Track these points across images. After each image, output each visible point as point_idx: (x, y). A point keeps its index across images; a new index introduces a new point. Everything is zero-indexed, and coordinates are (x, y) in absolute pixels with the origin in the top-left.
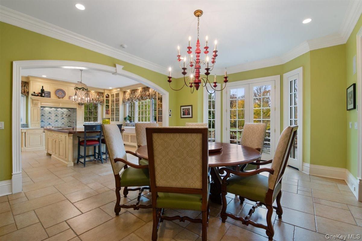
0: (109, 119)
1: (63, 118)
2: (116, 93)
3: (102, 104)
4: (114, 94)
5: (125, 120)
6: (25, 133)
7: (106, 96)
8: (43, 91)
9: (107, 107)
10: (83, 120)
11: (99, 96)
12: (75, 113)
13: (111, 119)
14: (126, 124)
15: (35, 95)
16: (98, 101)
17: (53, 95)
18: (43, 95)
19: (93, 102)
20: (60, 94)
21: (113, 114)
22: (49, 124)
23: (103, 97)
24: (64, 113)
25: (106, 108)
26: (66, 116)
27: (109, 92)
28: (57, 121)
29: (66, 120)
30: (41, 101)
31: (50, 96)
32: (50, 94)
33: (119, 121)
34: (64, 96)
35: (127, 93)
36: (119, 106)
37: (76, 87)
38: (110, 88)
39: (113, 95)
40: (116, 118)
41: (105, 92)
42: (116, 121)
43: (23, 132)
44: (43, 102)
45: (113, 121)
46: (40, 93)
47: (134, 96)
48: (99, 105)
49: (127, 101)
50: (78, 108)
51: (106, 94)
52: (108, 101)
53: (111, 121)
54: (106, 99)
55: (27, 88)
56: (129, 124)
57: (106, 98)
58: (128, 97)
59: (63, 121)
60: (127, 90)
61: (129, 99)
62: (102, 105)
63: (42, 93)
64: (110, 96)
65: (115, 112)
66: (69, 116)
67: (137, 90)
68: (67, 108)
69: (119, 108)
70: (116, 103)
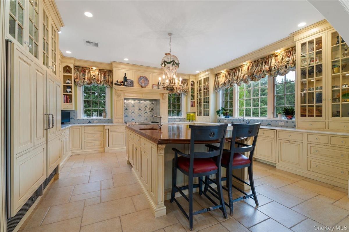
0: (195, 113)
1: (146, 113)
2: (205, 77)
3: (187, 94)
4: (201, 80)
5: (217, 114)
6: (108, 130)
7: (191, 84)
8: (125, 78)
9: (192, 97)
10: (167, 114)
11: (183, 84)
12: (158, 106)
13: (196, 113)
14: (218, 119)
15: (118, 85)
16: (182, 91)
17: (135, 84)
18: (126, 84)
19: (177, 91)
20: (143, 81)
21: (199, 106)
22: (133, 119)
23: (187, 85)
24: (148, 106)
25: (191, 99)
26: (149, 109)
27: (195, 78)
28: (140, 116)
29: (149, 114)
30: (125, 92)
31: (133, 85)
32: (133, 83)
33: (208, 115)
34: (147, 85)
35: (221, 75)
36: (208, 95)
37: (163, 61)
38: (198, 72)
39: (199, 82)
40: (204, 111)
41: (189, 79)
42: (204, 115)
43: (106, 129)
44: (126, 93)
45: (200, 116)
46: (123, 82)
47: (236, 78)
48: (183, 95)
49: (222, 87)
50: (161, 100)
51: (191, 80)
52: (193, 89)
53: (197, 115)
54: (191, 88)
55: (111, 78)
56: (223, 119)
57: (191, 86)
58: (223, 81)
59: (146, 115)
60: (222, 71)
61: (225, 83)
62: (186, 96)
63: (125, 82)
64: (196, 84)
65: (202, 104)
66: (152, 109)
67: (239, 67)
68: (151, 100)
69: (208, 97)
70: (204, 92)
